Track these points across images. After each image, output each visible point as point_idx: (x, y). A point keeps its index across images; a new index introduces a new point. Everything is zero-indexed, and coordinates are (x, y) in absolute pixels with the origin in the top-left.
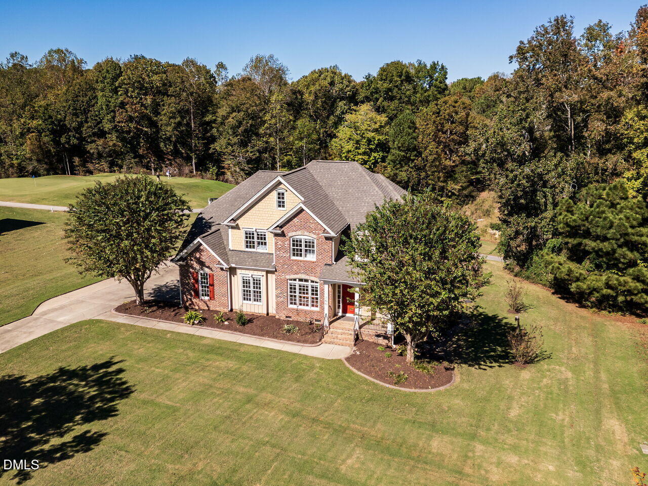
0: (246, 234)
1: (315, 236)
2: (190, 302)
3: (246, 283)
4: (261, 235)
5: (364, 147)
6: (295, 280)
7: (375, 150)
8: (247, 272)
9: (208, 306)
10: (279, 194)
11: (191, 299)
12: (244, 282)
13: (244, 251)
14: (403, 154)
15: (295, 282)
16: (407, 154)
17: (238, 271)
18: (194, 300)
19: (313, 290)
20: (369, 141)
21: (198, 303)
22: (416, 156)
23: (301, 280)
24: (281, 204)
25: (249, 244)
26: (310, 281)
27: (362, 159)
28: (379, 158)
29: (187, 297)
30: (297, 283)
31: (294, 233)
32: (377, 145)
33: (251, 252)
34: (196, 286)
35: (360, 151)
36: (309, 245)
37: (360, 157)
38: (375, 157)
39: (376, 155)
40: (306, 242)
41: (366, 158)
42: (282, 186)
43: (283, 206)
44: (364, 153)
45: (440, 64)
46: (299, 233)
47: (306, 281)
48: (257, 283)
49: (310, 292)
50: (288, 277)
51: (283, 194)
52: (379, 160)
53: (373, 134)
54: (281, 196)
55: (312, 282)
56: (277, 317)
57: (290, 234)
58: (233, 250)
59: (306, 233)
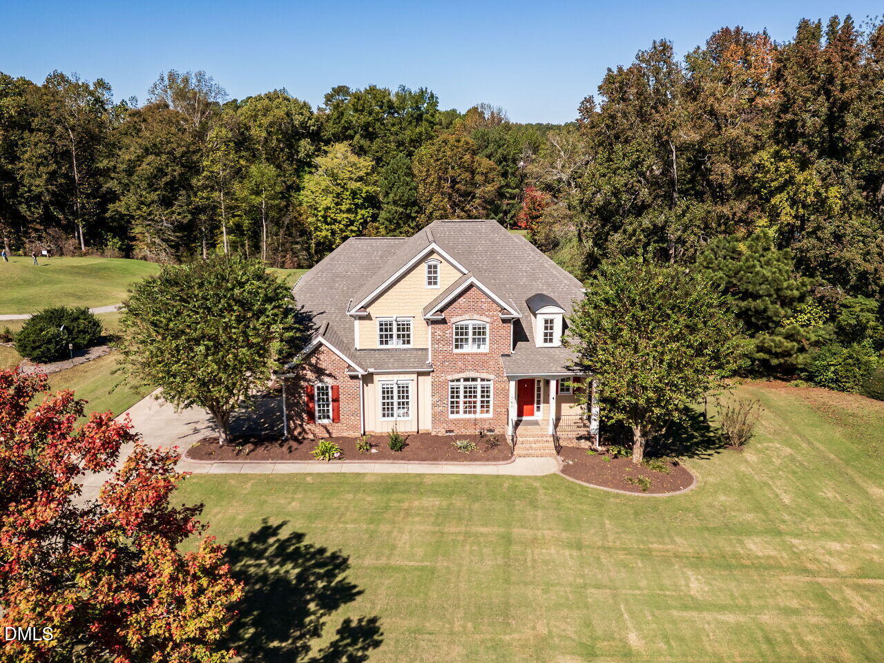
0: (381, 325)
1: (488, 320)
2: (299, 430)
3: (387, 393)
4: (403, 325)
5: (348, 201)
6: (458, 380)
7: (362, 207)
8: (390, 377)
9: (328, 432)
10: (430, 267)
11: (301, 426)
12: (384, 392)
13: (378, 350)
14: (401, 210)
15: (458, 383)
16: (406, 209)
17: (376, 378)
18: (307, 427)
19: (483, 392)
20: (354, 194)
21: (312, 429)
22: (417, 212)
23: (466, 380)
24: (432, 281)
25: (385, 339)
26: (479, 380)
27: (347, 218)
28: (368, 217)
29: (295, 423)
30: (462, 384)
31: (459, 318)
32: (365, 199)
33: (388, 350)
34: (311, 405)
35: (344, 207)
36: (479, 332)
37: (345, 215)
38: (363, 215)
39: (363, 212)
40: (474, 328)
41: (352, 216)
42: (435, 256)
43: (435, 283)
44: (349, 211)
45: (429, 91)
46: (467, 317)
47: (474, 380)
48: (403, 391)
49: (479, 394)
50: (450, 378)
51: (435, 267)
52: (369, 219)
53: (358, 184)
54: (433, 269)
55: (483, 380)
56: (433, 434)
57: (453, 320)
58: (360, 350)
59: (476, 317)
